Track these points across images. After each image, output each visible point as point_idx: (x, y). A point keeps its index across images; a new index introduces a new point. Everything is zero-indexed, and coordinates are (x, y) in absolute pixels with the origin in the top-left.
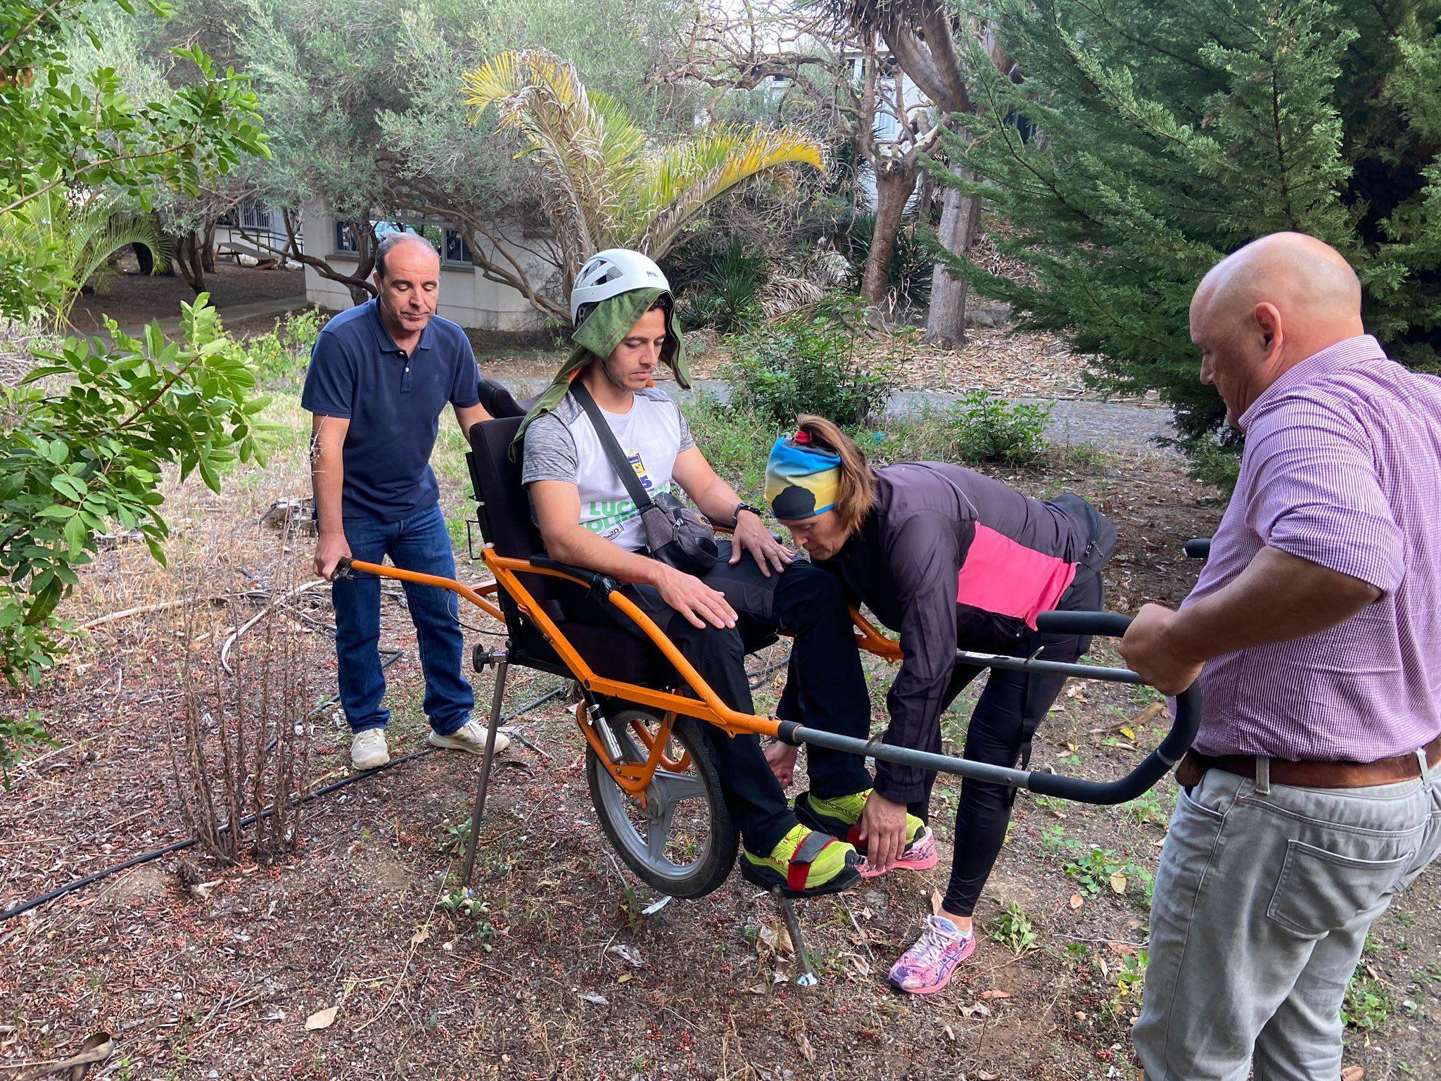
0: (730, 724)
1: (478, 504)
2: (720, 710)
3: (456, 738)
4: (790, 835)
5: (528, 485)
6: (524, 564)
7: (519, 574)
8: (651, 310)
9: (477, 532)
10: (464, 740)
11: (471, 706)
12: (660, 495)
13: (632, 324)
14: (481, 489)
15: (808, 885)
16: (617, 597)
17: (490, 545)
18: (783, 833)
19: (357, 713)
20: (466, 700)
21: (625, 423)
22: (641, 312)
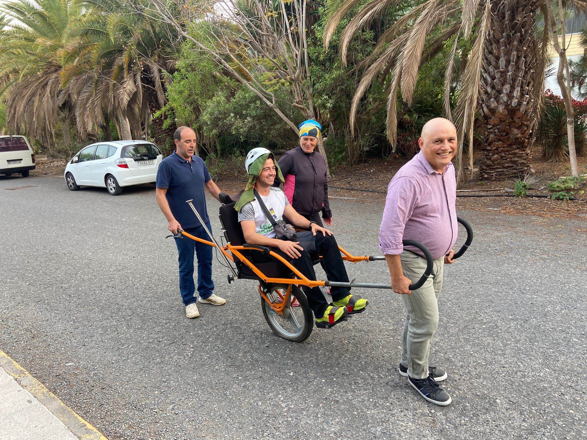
0: (311, 285)
1: (224, 231)
2: (306, 281)
3: (208, 300)
4: (328, 309)
5: (240, 222)
6: (241, 247)
7: (239, 250)
8: (268, 159)
9: (224, 239)
10: (211, 300)
11: (213, 288)
12: (279, 220)
13: (264, 164)
14: (225, 226)
15: (335, 321)
16: (272, 253)
17: (229, 243)
18: (325, 309)
19: (186, 299)
20: (212, 287)
21: (267, 199)
22: (265, 160)
